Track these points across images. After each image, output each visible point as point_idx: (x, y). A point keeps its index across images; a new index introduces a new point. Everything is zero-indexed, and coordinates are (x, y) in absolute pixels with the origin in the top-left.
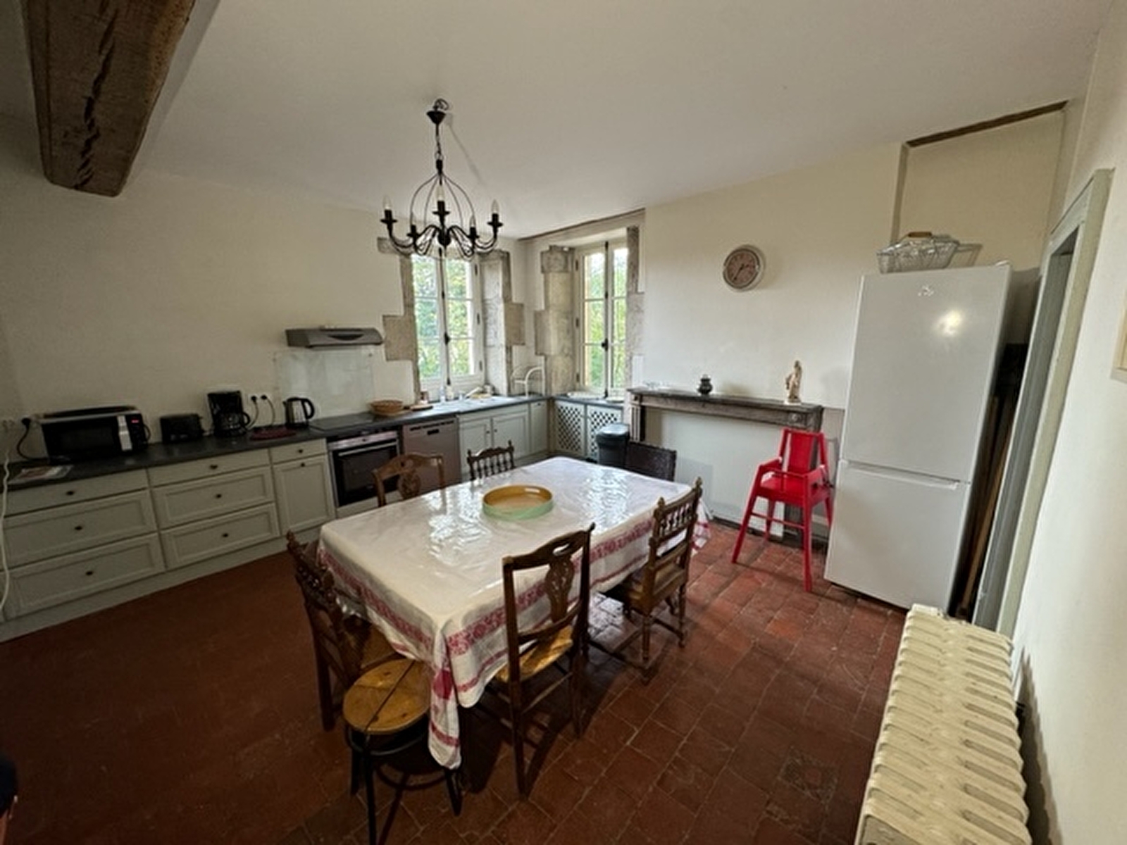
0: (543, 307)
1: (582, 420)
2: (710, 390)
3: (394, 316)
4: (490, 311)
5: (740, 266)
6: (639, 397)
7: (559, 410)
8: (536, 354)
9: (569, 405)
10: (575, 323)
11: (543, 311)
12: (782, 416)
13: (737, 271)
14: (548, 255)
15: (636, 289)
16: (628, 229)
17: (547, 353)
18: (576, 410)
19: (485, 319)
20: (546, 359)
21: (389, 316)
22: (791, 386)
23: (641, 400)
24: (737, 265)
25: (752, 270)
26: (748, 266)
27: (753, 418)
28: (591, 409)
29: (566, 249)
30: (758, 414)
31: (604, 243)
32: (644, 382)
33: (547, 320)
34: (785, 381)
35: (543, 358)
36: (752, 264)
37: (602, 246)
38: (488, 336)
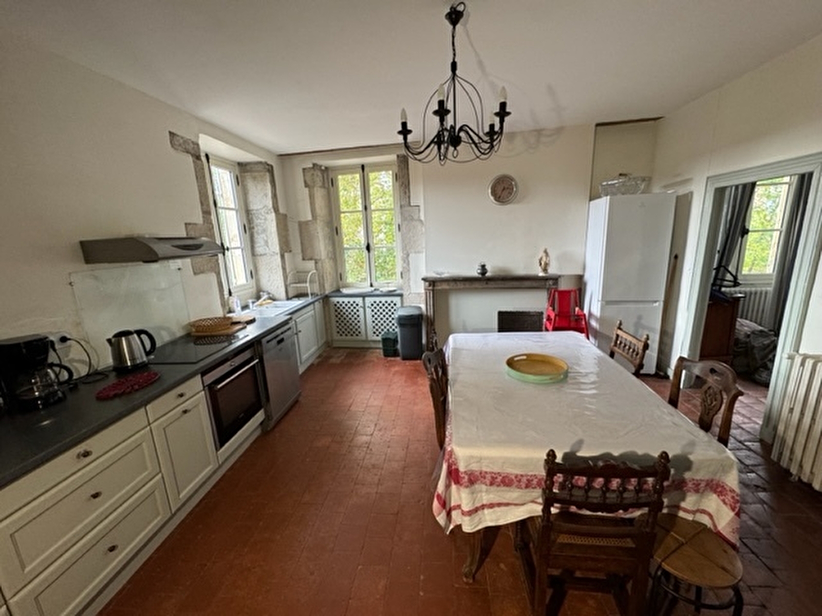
0: (310, 218)
1: (361, 310)
2: (486, 273)
3: (195, 224)
4: (256, 221)
5: (502, 188)
6: (432, 283)
7: (336, 305)
8: (304, 259)
9: (346, 300)
10: (335, 231)
11: (310, 221)
12: (543, 283)
13: (500, 193)
14: (312, 172)
15: (409, 203)
16: (398, 156)
17: (316, 257)
18: (354, 302)
19: (251, 229)
20: (316, 263)
21: (190, 224)
22: (543, 263)
23: (434, 286)
24: (500, 188)
25: (511, 191)
26: (508, 188)
27: (523, 286)
28: (369, 300)
29: (323, 168)
30: (527, 284)
31: (360, 166)
32: (434, 272)
33: (316, 229)
34: (538, 261)
35: (313, 263)
36: (511, 187)
37: (358, 168)
38: (257, 245)
